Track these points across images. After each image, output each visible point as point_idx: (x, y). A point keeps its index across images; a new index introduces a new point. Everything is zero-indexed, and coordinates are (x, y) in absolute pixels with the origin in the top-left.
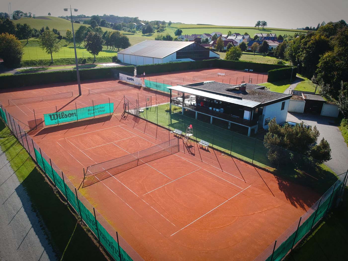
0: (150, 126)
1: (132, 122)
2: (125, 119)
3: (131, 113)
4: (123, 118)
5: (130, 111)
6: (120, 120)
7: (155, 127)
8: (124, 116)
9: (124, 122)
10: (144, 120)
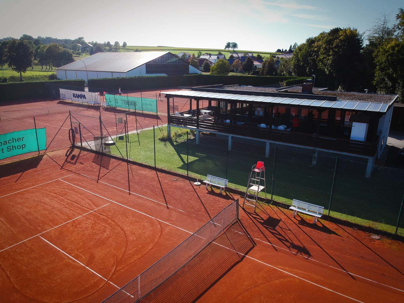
0: (139, 172)
1: (92, 167)
2: (73, 161)
3: (89, 148)
4: (69, 160)
5: (84, 144)
6: (63, 166)
7: (152, 174)
8: (71, 155)
9: (73, 168)
10: (120, 162)
